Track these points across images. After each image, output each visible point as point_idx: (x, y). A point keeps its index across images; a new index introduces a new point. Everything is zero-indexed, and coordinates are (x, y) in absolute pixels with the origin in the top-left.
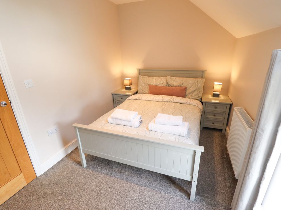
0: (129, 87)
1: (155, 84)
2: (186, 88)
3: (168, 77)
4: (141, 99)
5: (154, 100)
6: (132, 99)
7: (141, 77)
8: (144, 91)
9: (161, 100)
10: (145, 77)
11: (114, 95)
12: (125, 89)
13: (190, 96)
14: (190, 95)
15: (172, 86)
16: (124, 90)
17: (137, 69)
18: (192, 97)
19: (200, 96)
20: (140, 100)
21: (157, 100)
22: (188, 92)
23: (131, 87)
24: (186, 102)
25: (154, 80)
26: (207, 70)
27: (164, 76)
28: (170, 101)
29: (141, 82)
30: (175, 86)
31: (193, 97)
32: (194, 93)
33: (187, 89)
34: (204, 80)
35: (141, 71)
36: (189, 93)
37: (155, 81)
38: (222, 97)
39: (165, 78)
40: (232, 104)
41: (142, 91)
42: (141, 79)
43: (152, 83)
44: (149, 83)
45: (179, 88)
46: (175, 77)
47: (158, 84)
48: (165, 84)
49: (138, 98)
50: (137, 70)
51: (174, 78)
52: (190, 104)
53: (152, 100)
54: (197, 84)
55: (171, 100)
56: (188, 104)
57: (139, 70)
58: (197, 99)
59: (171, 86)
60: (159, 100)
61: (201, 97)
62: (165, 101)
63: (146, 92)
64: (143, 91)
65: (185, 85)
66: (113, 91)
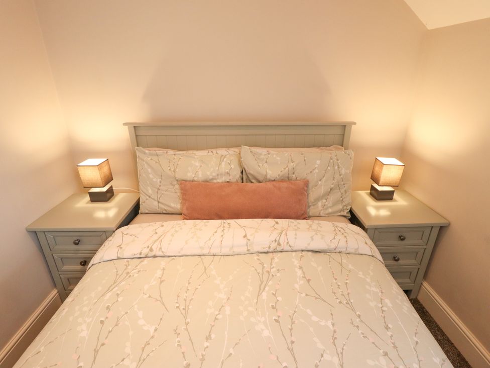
1: (200, 176)
2: (306, 184)
3: (245, 148)
4: (160, 254)
5: (213, 251)
6: (119, 258)
7: (145, 153)
8: (162, 204)
9: (244, 249)
10: (160, 152)
11: (41, 236)
12: (88, 198)
13: (320, 208)
14: (320, 204)
15: (261, 179)
16: (84, 202)
17: (124, 124)
18: (328, 208)
19: (348, 204)
20: (155, 257)
21: (226, 251)
22: (313, 195)
24: (333, 246)
25: (198, 164)
26: (355, 123)
27: (228, 146)
28: (279, 249)
29: (149, 170)
30: (270, 181)
31: (330, 210)
32: (332, 198)
33: (311, 185)
34: (353, 154)
35: (141, 132)
36: (318, 200)
37: (201, 166)
39: (231, 151)
41: (156, 203)
42: (148, 164)
43: (190, 176)
44: (179, 176)
45: (284, 185)
46: (265, 147)
47: (211, 177)
48: (236, 174)
49: (145, 251)
50: (126, 127)
51: (263, 151)
52: (349, 250)
53: (206, 251)
54: (336, 167)
55: (279, 244)
56: (340, 252)
57: (135, 129)
58: (342, 213)
59: (259, 182)
60: (236, 250)
61: (349, 208)
62: (260, 250)
63: (172, 205)
64: (159, 202)
65: (302, 173)
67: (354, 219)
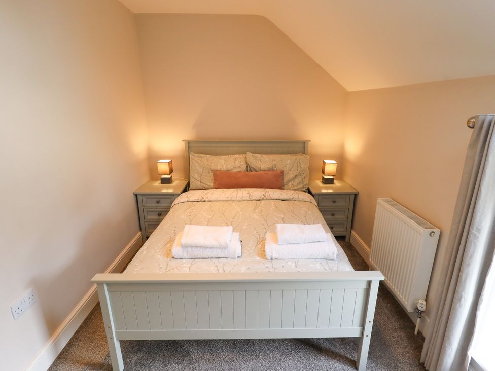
0: (169, 177)
1: (224, 168)
2: (282, 172)
3: (249, 153)
4: (207, 199)
5: (233, 199)
6: (188, 201)
7: (195, 156)
8: (204, 183)
9: (248, 198)
10: (203, 155)
11: (139, 197)
12: (160, 181)
13: (290, 186)
14: (290, 184)
15: (257, 169)
16: (158, 184)
17: (183, 141)
18: (294, 186)
19: (307, 185)
20: (205, 201)
21: (239, 199)
22: (286, 179)
23: (171, 177)
24: (291, 197)
25: (223, 162)
26: (310, 141)
27: (239, 153)
28: (265, 198)
29: (197, 165)
30: (263, 171)
31: (296, 187)
32: (297, 181)
33: (285, 173)
34: (308, 157)
35: (192, 145)
36: (289, 181)
37: (225, 163)
38: (337, 184)
39: (241, 155)
40: (358, 193)
42: (196, 161)
43: (219, 168)
44: (213, 168)
45: (270, 172)
46: (261, 154)
47: (230, 169)
48: (244, 167)
49: (200, 198)
50: (184, 142)
51: (259, 155)
52: (299, 199)
53: (229, 199)
54: (299, 164)
55: (265, 196)
56: (295, 200)
57: (188, 143)
58: (303, 190)
59: (256, 171)
60: (244, 199)
61: (307, 187)
62: (256, 199)
63: (209, 184)
64: (201, 182)
65: (280, 167)
66: (135, 189)
67: (310, 192)
